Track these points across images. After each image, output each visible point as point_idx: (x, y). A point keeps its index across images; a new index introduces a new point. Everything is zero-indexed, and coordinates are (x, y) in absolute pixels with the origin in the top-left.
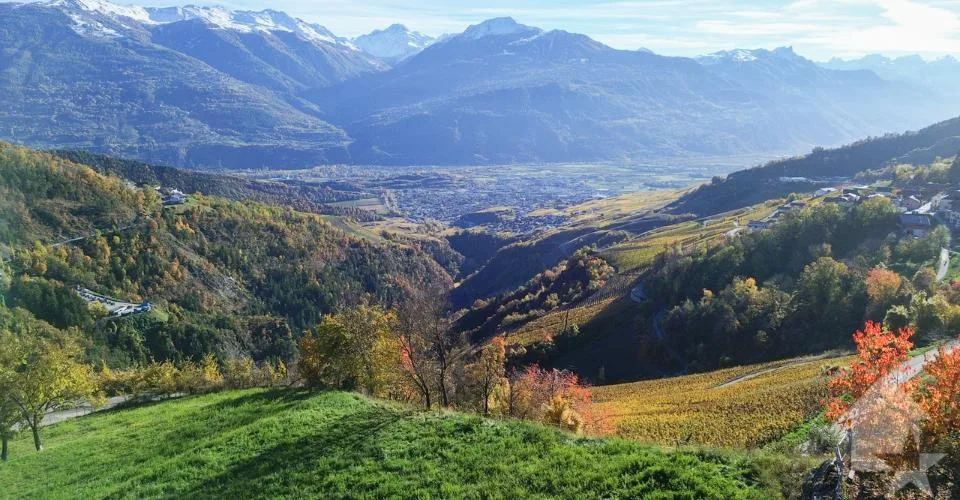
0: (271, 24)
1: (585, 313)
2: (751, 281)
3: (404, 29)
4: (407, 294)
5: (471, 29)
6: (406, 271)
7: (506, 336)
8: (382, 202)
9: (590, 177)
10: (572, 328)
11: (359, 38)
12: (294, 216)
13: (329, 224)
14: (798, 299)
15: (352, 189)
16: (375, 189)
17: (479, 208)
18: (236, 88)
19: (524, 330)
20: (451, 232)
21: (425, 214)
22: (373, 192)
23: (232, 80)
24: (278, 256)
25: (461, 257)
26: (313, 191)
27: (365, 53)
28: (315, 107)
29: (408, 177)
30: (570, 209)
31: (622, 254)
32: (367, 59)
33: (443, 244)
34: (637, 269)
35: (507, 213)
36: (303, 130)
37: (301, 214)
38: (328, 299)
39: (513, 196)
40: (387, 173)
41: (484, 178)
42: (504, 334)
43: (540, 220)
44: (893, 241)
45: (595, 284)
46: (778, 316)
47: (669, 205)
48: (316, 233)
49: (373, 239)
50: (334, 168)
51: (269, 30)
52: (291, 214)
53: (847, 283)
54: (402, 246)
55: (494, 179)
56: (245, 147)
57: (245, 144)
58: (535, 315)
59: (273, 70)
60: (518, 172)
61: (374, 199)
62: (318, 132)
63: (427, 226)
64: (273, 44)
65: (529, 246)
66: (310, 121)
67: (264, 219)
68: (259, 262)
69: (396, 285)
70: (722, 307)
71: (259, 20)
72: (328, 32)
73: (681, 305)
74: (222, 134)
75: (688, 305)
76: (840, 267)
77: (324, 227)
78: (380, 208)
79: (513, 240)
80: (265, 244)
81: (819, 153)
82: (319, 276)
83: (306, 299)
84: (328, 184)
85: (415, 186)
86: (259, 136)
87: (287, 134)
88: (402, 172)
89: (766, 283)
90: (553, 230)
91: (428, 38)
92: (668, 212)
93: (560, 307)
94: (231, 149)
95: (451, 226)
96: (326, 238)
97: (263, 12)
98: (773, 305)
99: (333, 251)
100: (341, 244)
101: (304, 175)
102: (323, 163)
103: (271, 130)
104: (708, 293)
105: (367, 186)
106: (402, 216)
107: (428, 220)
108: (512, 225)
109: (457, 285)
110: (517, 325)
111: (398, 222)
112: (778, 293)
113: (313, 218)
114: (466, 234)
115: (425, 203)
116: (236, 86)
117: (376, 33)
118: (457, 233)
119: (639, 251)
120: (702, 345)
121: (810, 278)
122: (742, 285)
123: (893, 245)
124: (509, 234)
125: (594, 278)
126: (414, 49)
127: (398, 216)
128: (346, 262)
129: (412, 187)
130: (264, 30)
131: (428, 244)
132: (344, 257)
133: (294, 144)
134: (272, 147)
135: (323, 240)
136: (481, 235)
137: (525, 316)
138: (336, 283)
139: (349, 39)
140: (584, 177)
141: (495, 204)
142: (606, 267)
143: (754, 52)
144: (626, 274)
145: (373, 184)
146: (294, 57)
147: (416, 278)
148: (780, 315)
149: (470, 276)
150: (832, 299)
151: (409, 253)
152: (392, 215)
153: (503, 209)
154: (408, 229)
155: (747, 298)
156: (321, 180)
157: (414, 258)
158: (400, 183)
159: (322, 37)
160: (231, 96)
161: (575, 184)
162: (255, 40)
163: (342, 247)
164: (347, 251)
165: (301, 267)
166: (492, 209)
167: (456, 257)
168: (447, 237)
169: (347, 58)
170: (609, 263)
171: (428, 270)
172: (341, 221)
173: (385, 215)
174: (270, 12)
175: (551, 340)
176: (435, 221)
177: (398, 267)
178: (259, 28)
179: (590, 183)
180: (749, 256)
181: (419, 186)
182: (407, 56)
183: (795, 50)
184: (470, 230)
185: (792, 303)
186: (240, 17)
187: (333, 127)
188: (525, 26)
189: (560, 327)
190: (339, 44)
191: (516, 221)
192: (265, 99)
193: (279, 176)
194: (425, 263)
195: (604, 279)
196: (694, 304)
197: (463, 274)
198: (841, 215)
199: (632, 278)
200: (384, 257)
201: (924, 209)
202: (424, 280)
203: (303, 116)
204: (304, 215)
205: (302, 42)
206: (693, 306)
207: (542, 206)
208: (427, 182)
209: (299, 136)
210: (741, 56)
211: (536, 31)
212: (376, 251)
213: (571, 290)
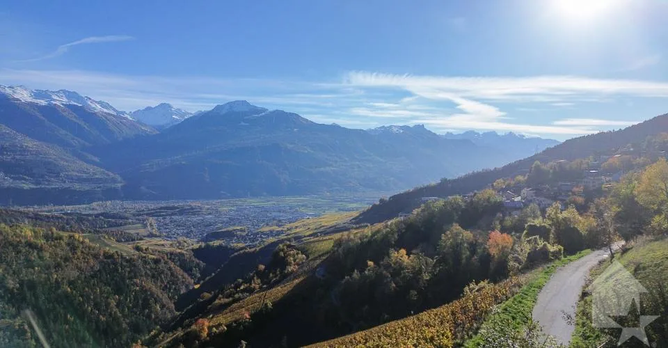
0: (65, 100)
1: (280, 291)
2: (403, 251)
3: (170, 106)
4: (152, 294)
5: (218, 107)
6: (153, 276)
7: (212, 317)
8: (145, 226)
9: (303, 206)
10: (266, 304)
11: (134, 112)
12: (55, 235)
13: (87, 240)
14: (439, 262)
15: (121, 218)
16: (140, 217)
17: (220, 229)
18: (30, 145)
19: (227, 311)
20: (196, 246)
21: (178, 234)
22: (137, 219)
23: (28, 139)
24: (33, 268)
25: (202, 264)
26: (88, 221)
27: (139, 122)
28: (97, 159)
29: (167, 208)
30: (288, 226)
31: (312, 245)
32: (140, 126)
33: (188, 255)
34: (323, 255)
35: (241, 230)
36: (85, 176)
37: (61, 233)
38: (77, 301)
39: (247, 219)
40: (152, 205)
41: (227, 207)
42: (211, 316)
43: (265, 234)
44: (501, 219)
45: (290, 269)
46: (425, 278)
47: (353, 219)
48: (73, 249)
49: (125, 251)
50: (109, 203)
51: (63, 104)
52: (52, 233)
53: (473, 246)
54: (151, 256)
55: (234, 208)
56: (33, 189)
57: (35, 187)
58: (240, 297)
59: (63, 132)
60: (252, 203)
61: (139, 225)
62: (97, 177)
63: (179, 243)
64: (65, 114)
65: (253, 252)
66: (91, 169)
67: (25, 237)
68: (14, 273)
69: (142, 287)
70: (381, 273)
71: (55, 97)
72: (111, 107)
73: (351, 276)
74: (14, 179)
75: (356, 274)
76: (468, 235)
77: (82, 243)
78: (142, 232)
79: (242, 249)
80: (22, 258)
81: (444, 182)
82: (71, 283)
83: (55, 303)
84: (102, 214)
85: (173, 214)
86: (47, 180)
87: (71, 179)
88: (163, 204)
89: (414, 251)
90: (272, 240)
91: (186, 113)
92: (352, 223)
93: (261, 289)
94: (22, 190)
95: (198, 242)
96: (82, 252)
97: (58, 92)
98: (421, 268)
99: (87, 262)
100: (96, 256)
101: (82, 209)
102: (99, 199)
103: (58, 175)
104: (371, 263)
105: (134, 215)
106: (160, 236)
107: (180, 239)
108: (244, 238)
109: (197, 287)
110: (223, 307)
111: (155, 241)
112: (423, 259)
113: (73, 236)
114: (208, 246)
115: (179, 226)
116: (30, 143)
117: (149, 109)
118: (200, 246)
119: (325, 242)
120: (366, 307)
121: (446, 245)
122: (396, 255)
123: (501, 222)
124: (241, 245)
125: (290, 264)
126: (177, 120)
127: (156, 236)
128: (99, 271)
129: (169, 215)
130: (58, 103)
131: (176, 255)
132: (97, 267)
133: (77, 186)
134: (58, 188)
135: (79, 254)
136: (220, 246)
137: (231, 299)
138: (87, 289)
139: (128, 112)
140: (298, 206)
141: (234, 225)
142: (300, 256)
143: (401, 128)
144: (315, 259)
145: (139, 213)
146: (82, 123)
147: (162, 282)
148: (426, 277)
149: (208, 278)
150: (464, 261)
151: (157, 262)
152: (151, 235)
153: (238, 228)
154: (163, 245)
155: (400, 265)
156: (96, 212)
157: (162, 265)
158: (160, 212)
159: (105, 110)
160: (24, 150)
161: (292, 211)
162: (51, 111)
163: (97, 258)
164: (101, 262)
165: (56, 276)
166: (231, 228)
167: (198, 264)
168: (193, 250)
169: (125, 125)
170: (303, 253)
171: (172, 274)
172: (99, 238)
173: (145, 237)
174: (64, 91)
175: (248, 317)
176: (185, 239)
177: (146, 273)
178: (54, 103)
179: (302, 210)
180: (401, 236)
181: (175, 214)
182: (171, 125)
183: (425, 127)
184: (211, 243)
185: (435, 266)
186: (39, 94)
187: (111, 174)
188: (256, 107)
189: (258, 306)
190: (119, 116)
191: (247, 235)
192: (53, 153)
193: (61, 210)
194: (170, 269)
195: (298, 264)
196: (361, 274)
197: (203, 278)
198: (463, 205)
199: (318, 262)
200: (135, 266)
201: (518, 199)
202: (168, 283)
203: (85, 165)
204: (65, 234)
205: (89, 113)
206: (359, 275)
207: (267, 225)
208: (182, 211)
209: (80, 180)
210: (395, 130)
211: (264, 110)
212: (128, 261)
213: (271, 275)
